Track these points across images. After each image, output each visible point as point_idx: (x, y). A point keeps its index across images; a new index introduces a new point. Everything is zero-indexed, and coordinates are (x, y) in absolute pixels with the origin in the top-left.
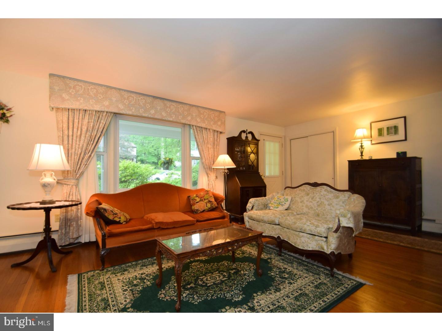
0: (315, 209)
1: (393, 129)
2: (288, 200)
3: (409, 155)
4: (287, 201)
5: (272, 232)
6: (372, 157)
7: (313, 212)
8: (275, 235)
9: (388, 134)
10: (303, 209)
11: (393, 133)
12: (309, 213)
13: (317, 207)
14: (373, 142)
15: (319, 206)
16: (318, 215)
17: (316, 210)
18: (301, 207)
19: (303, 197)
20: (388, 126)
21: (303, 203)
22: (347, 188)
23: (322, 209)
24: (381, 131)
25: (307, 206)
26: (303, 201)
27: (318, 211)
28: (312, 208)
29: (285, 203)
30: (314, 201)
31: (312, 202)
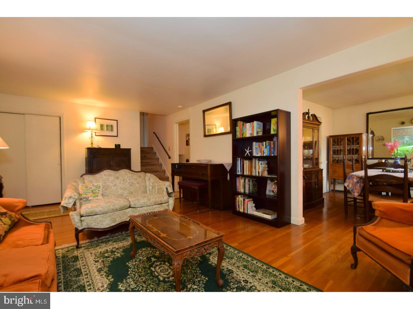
0: (129, 188)
1: (110, 127)
2: (100, 186)
3: (122, 147)
4: (99, 188)
5: (124, 217)
6: (99, 146)
7: (127, 192)
8: (126, 219)
9: (107, 130)
10: (118, 191)
11: (110, 130)
12: (124, 193)
13: (130, 187)
14: (97, 134)
15: (131, 185)
16: (132, 193)
17: (130, 190)
18: (116, 190)
19: (114, 181)
20: (107, 124)
21: (116, 186)
22: (140, 170)
23: (134, 188)
24: (103, 126)
25: (121, 188)
26: (116, 184)
27: (131, 190)
28: (126, 189)
29: (99, 191)
30: (126, 182)
31: (125, 184)
